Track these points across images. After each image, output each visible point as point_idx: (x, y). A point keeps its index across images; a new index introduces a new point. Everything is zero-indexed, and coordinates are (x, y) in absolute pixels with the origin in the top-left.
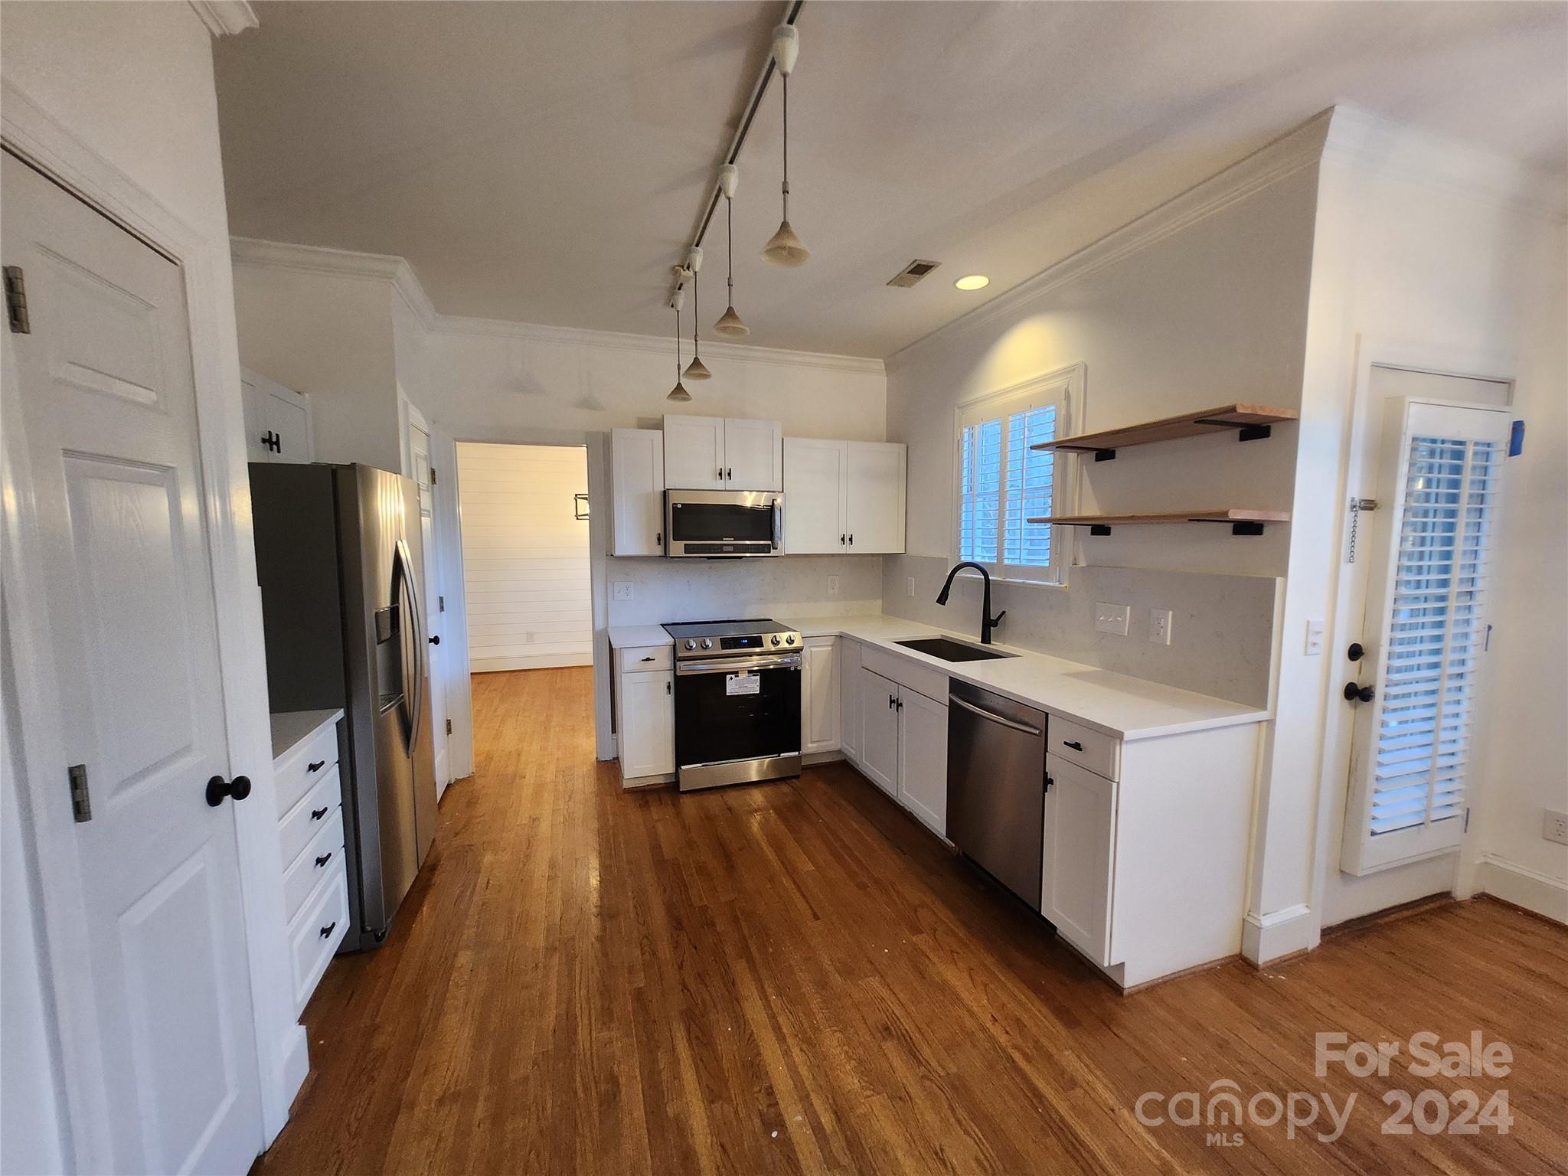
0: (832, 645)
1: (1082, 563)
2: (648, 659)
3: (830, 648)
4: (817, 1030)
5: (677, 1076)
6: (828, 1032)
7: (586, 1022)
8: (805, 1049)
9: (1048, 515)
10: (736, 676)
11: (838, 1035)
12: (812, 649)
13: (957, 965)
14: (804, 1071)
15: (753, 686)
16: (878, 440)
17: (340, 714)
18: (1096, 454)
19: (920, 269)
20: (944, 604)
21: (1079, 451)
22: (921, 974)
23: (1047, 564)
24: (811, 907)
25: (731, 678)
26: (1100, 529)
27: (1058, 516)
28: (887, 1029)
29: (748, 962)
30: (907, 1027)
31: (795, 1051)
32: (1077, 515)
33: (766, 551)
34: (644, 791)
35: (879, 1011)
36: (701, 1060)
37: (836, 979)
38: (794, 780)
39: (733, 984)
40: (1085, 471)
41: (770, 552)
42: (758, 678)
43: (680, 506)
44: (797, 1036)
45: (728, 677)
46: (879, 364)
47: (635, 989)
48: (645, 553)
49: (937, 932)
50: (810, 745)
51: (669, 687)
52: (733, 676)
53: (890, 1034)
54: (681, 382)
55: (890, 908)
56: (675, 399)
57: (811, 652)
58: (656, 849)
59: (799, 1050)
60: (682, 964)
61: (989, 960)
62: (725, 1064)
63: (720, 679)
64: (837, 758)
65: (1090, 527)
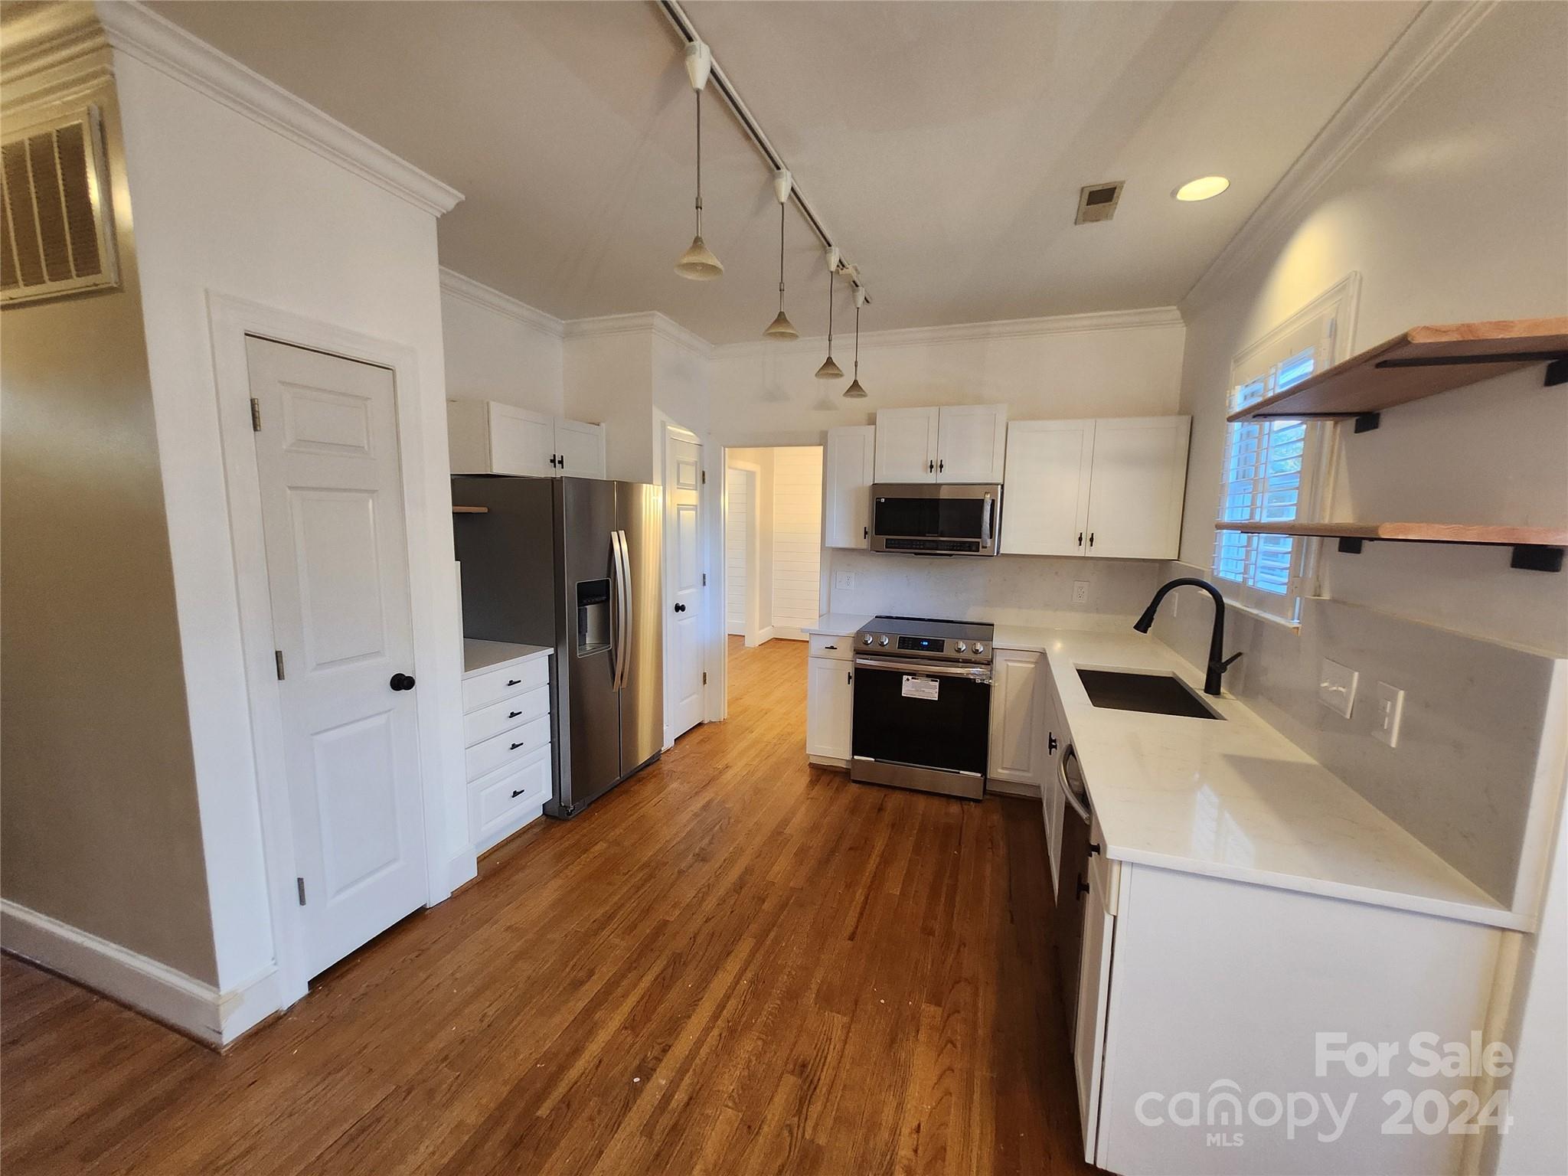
0: (1036, 663)
1: (1326, 596)
2: (832, 648)
3: (1033, 666)
4: (748, 1027)
5: (625, 996)
6: (755, 1034)
7: (616, 925)
8: (723, 1035)
9: (1289, 517)
10: (913, 678)
11: (760, 1043)
12: (1009, 664)
13: (939, 1055)
14: (704, 1051)
15: (930, 691)
16: (1165, 412)
17: (551, 651)
18: (1357, 420)
19: (1101, 197)
20: (1145, 632)
21: (1337, 418)
22: (892, 1042)
23: (1283, 590)
24: (857, 927)
25: (908, 680)
26: (1351, 543)
27: (1304, 521)
28: (804, 1066)
29: (756, 944)
30: (823, 1077)
31: (715, 1032)
32: (1326, 521)
33: (974, 548)
34: (825, 770)
35: (815, 1048)
36: (650, 996)
37: (810, 998)
38: (972, 803)
39: (728, 955)
40: (1344, 447)
41: (978, 551)
42: (937, 684)
43: (883, 500)
44: (729, 1022)
45: (905, 677)
46: (1173, 312)
47: (664, 920)
48: (853, 546)
49: (956, 1015)
50: (1000, 771)
51: (850, 677)
52: (910, 677)
53: (802, 1072)
54: (858, 379)
55: (932, 966)
56: (852, 396)
57: (1008, 665)
58: (785, 822)
59: (719, 1033)
60: (711, 919)
61: (982, 1073)
62: (661, 1009)
63: (896, 678)
64: (1028, 793)
65: (1338, 539)
